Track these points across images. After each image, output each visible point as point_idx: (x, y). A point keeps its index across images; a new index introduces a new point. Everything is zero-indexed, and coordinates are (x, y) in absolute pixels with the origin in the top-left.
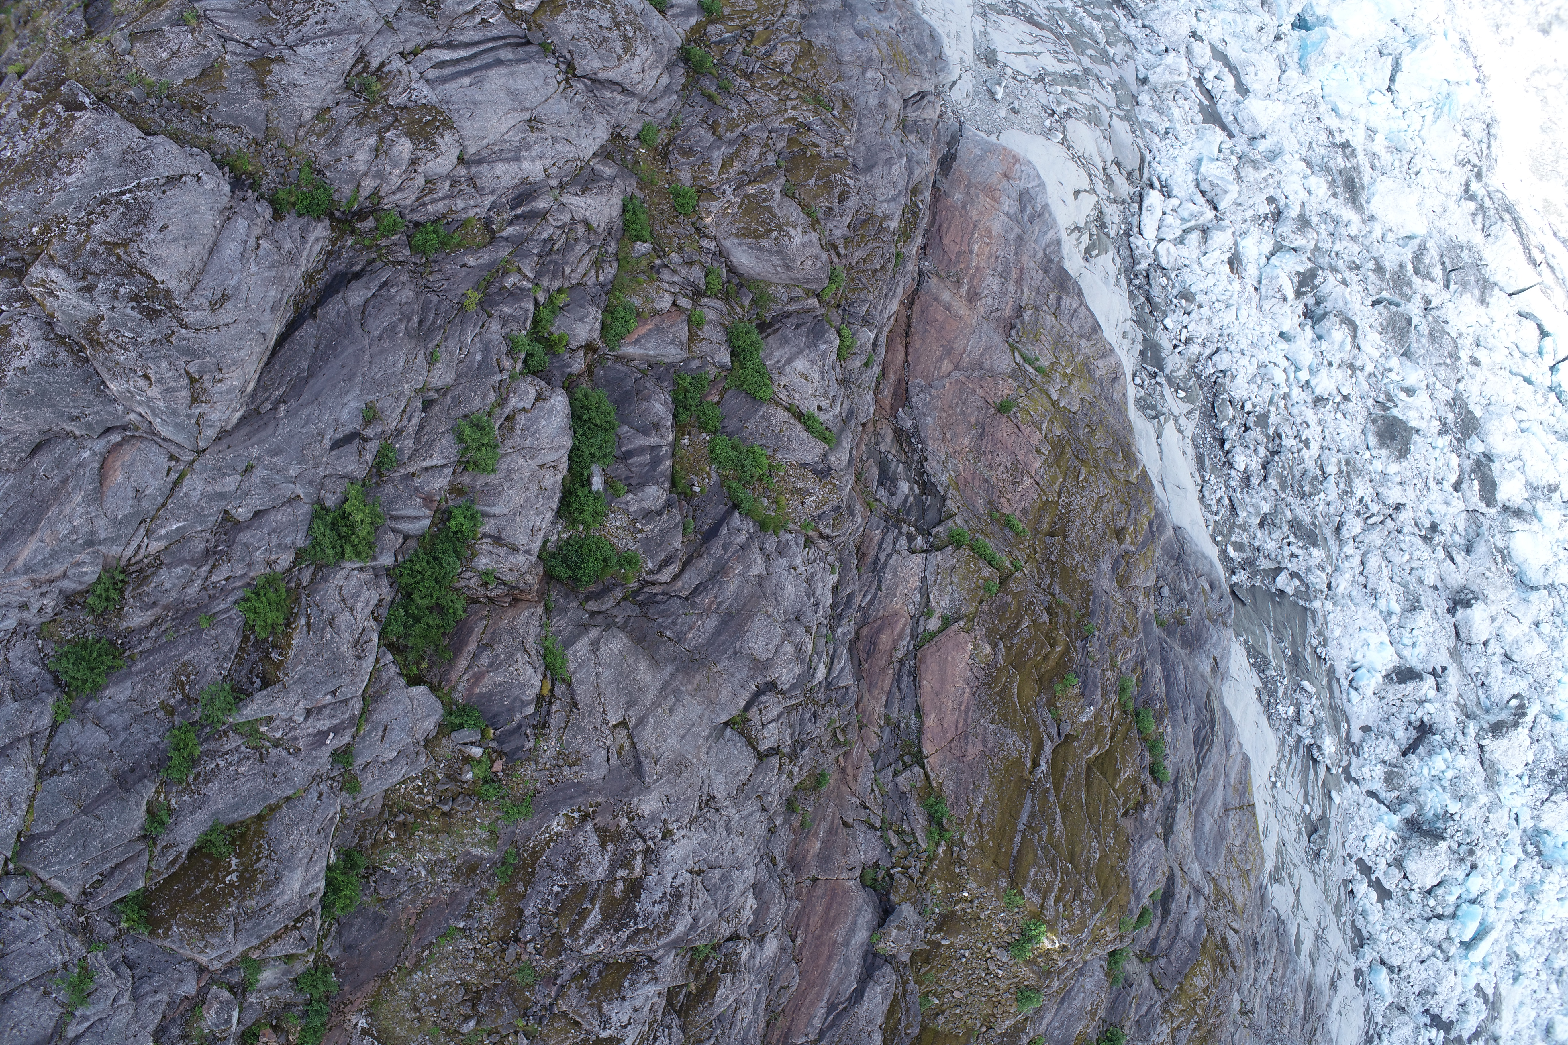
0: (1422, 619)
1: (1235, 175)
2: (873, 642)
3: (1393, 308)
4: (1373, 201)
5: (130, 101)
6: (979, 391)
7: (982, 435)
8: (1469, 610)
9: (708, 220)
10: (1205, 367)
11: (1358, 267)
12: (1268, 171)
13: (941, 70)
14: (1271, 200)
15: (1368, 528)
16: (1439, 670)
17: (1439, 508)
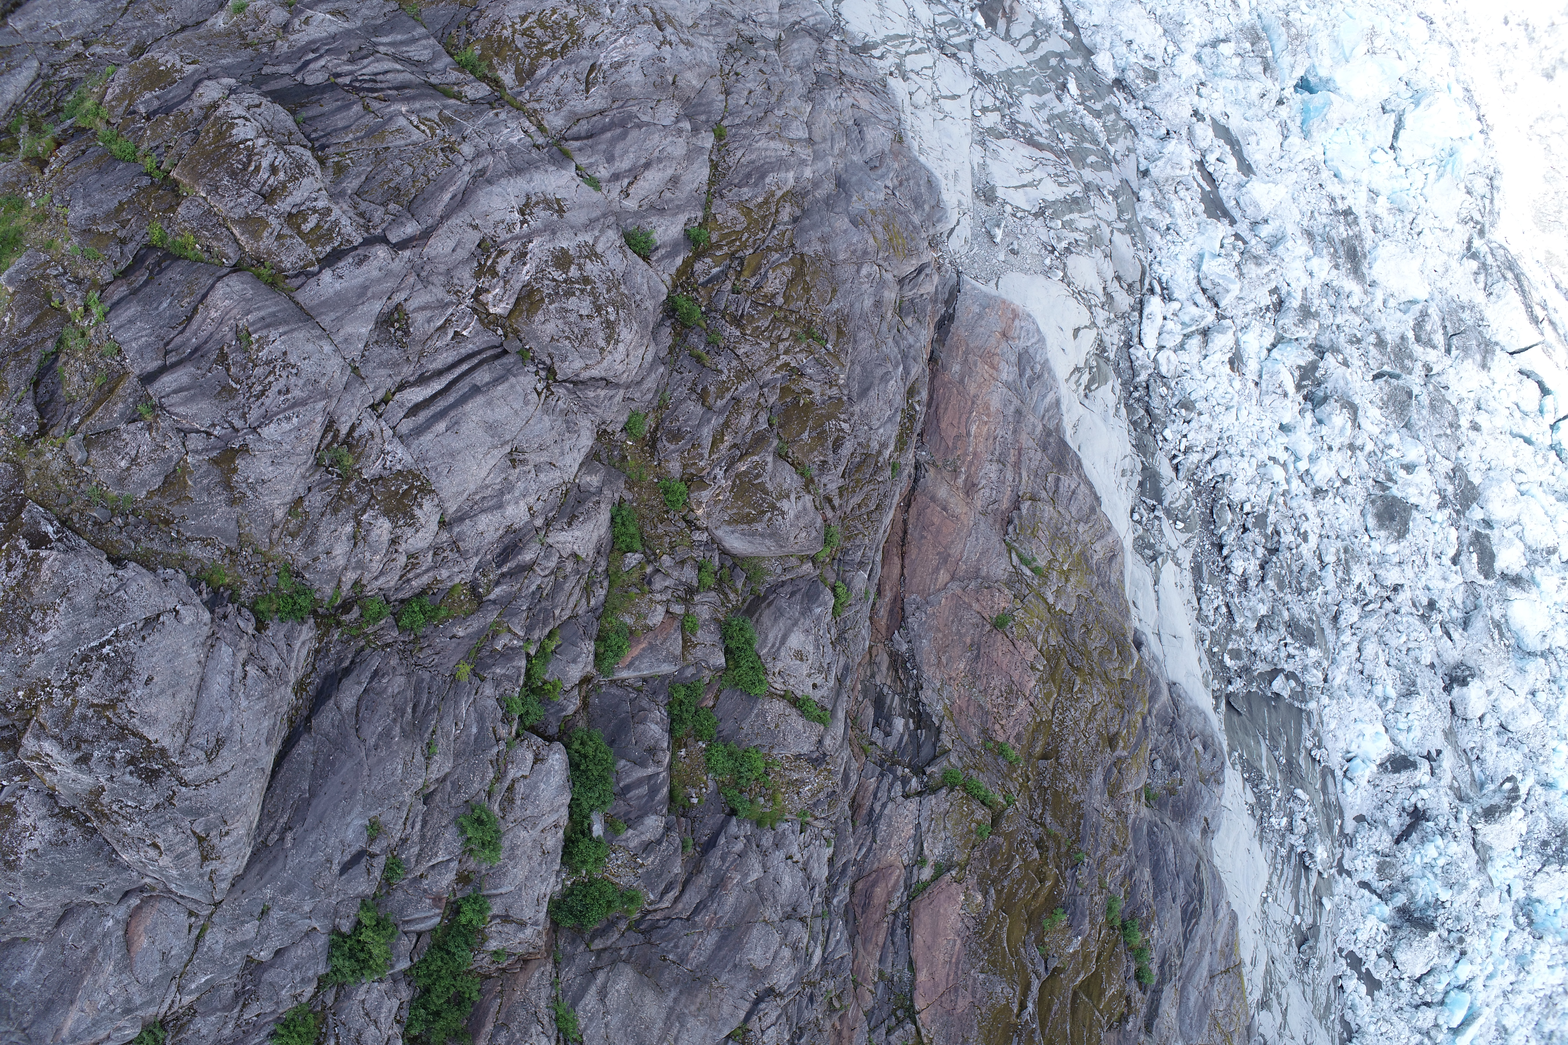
0: (1418, 704)
1: (1237, 272)
2: (868, 895)
3: (1394, 382)
4: (1375, 266)
5: (95, 523)
6: (976, 606)
7: (978, 656)
8: (1465, 689)
9: (700, 512)
10: (1204, 473)
11: (1359, 341)
12: (1270, 267)
13: (939, 221)
14: (1275, 291)
15: (1365, 615)
16: (1434, 754)
17: (1437, 584)
